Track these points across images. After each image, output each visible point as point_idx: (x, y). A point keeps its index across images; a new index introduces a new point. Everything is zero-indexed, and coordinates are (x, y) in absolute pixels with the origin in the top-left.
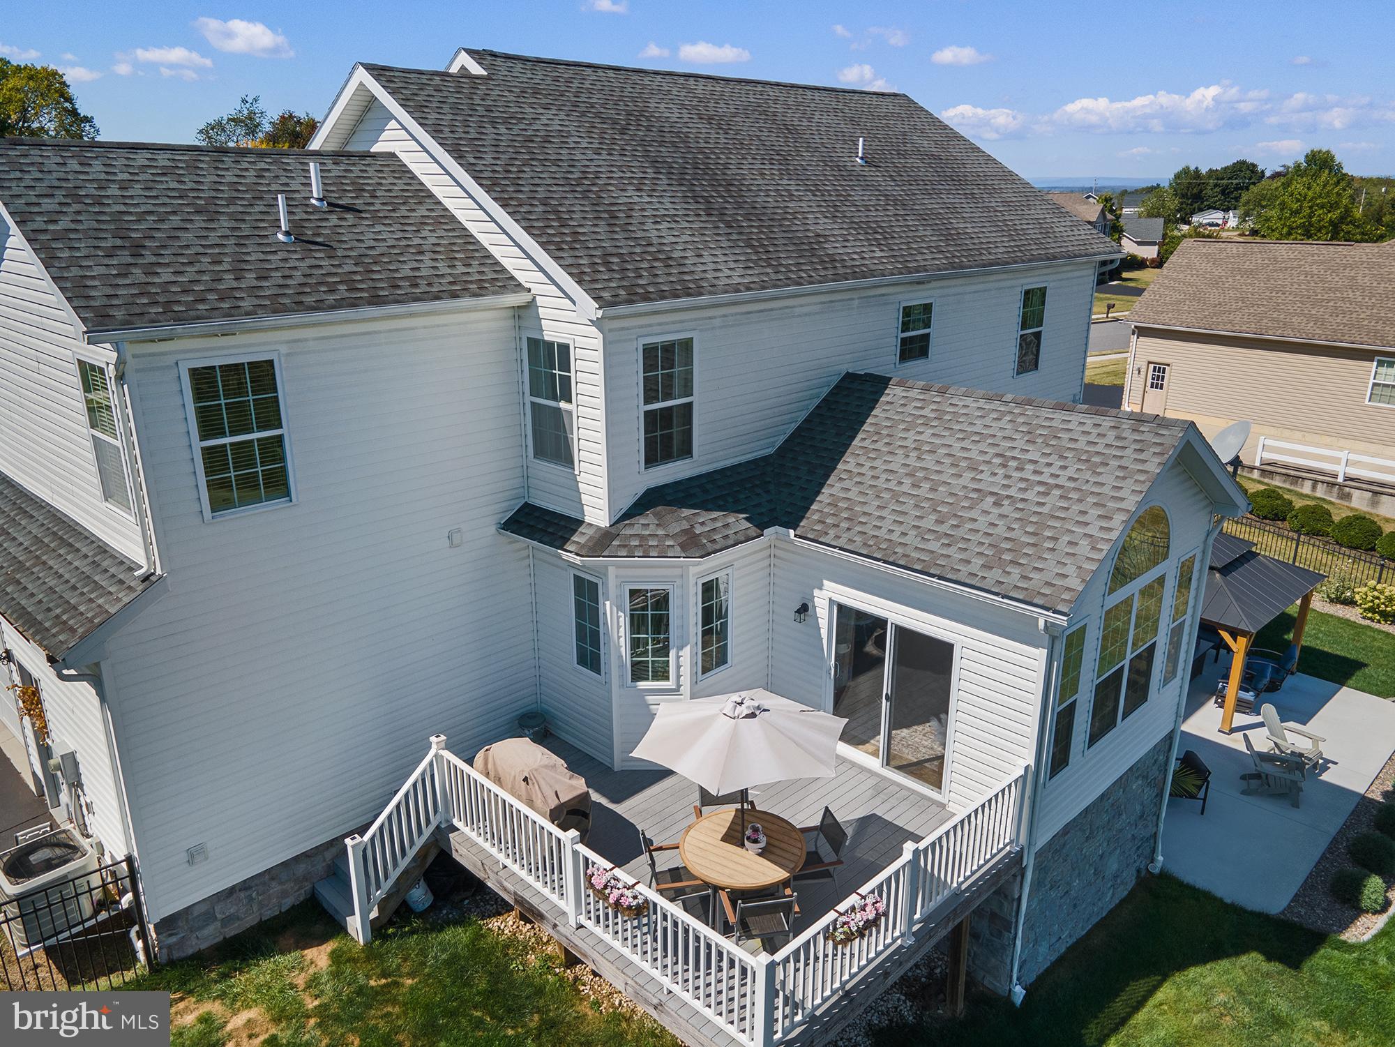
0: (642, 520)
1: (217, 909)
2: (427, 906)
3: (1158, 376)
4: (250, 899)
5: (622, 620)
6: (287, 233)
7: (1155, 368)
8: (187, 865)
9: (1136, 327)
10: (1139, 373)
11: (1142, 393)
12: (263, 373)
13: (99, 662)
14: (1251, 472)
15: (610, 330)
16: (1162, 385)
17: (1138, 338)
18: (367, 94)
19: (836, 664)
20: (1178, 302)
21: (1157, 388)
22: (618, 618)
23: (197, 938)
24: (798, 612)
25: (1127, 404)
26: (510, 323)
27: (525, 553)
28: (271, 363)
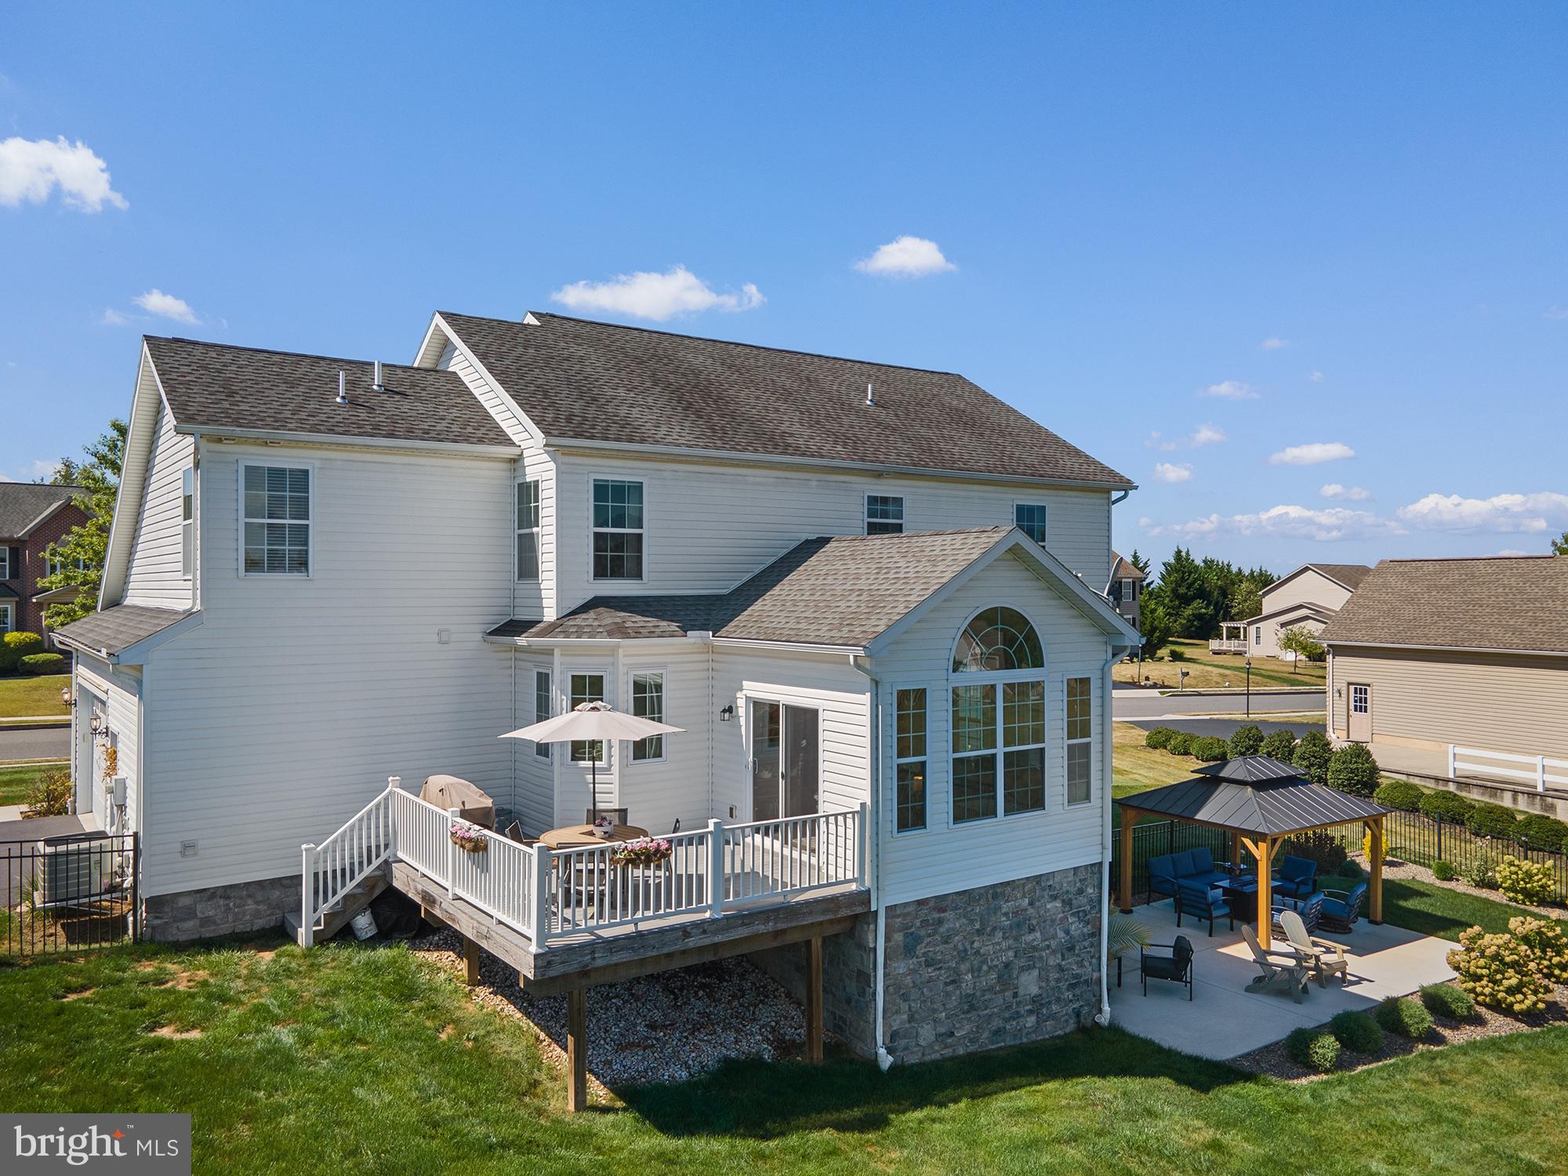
0: (584, 616)
1: (199, 907)
2: (369, 935)
3: (1361, 699)
4: (228, 909)
5: (564, 702)
6: (343, 398)
7: (1356, 689)
8: (179, 855)
9: (1329, 646)
10: (1340, 696)
11: (1345, 717)
12: (301, 479)
13: (142, 665)
14: (1447, 785)
15: (562, 463)
16: (1366, 707)
17: (1334, 658)
18: (441, 333)
19: (754, 762)
20: (1372, 619)
21: (1361, 711)
22: (562, 700)
23: (178, 928)
24: (724, 711)
25: (1331, 730)
26: (507, 474)
27: (508, 663)
28: (307, 472)
